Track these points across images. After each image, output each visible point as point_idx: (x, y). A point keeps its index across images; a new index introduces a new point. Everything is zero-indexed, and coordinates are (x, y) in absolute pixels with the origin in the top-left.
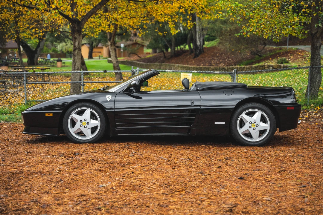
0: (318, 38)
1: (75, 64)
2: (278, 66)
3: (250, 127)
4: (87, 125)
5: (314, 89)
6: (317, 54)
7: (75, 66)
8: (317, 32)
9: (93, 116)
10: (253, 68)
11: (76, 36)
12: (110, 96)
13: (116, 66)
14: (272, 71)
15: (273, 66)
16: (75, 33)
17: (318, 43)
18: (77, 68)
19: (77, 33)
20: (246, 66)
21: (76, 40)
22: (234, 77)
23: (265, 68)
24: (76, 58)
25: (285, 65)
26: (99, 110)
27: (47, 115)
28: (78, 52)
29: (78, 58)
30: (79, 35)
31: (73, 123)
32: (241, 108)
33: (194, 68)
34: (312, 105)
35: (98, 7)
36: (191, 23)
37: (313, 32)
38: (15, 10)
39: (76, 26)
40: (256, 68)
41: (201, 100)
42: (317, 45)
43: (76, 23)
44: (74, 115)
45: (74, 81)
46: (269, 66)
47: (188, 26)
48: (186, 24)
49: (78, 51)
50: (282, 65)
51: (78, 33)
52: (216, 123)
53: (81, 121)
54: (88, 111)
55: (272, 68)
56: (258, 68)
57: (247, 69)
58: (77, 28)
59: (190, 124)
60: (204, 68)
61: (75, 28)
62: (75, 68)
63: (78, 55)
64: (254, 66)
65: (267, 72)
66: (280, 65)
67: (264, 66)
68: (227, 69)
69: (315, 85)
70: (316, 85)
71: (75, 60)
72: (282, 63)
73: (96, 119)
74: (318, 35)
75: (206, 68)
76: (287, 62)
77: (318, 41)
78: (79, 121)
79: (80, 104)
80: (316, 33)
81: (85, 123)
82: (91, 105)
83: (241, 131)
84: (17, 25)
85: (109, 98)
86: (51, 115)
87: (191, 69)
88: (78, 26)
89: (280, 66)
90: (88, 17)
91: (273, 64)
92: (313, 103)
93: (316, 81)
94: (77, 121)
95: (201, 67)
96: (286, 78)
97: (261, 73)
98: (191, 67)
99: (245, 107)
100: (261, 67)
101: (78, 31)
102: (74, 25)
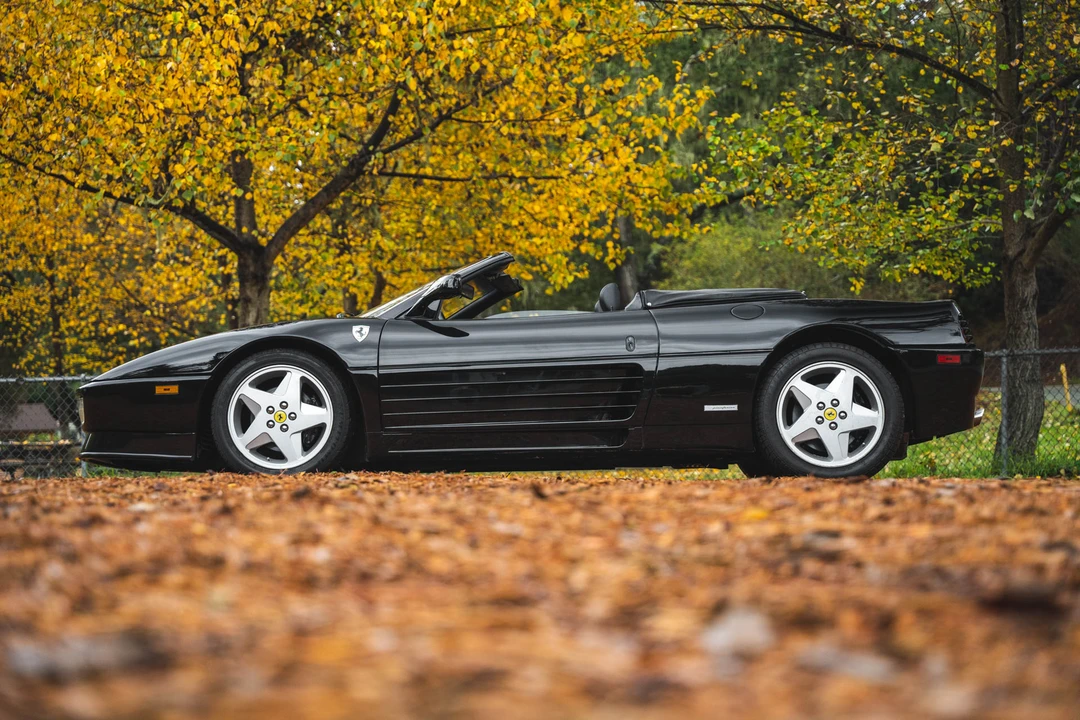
0: (1026, 272)
3: (820, 421)
4: (288, 422)
5: (1022, 433)
6: (1026, 322)
8: (1023, 251)
9: (309, 394)
11: (249, 293)
12: (366, 329)
16: (248, 284)
17: (1027, 285)
19: (252, 286)
21: (250, 308)
26: (328, 373)
27: (159, 390)
30: (260, 292)
31: (245, 417)
32: (790, 358)
36: (618, 250)
37: (1010, 253)
38: (52, 279)
39: (250, 261)
41: (658, 338)
42: (1023, 294)
43: (252, 252)
44: (246, 391)
47: (607, 259)
48: (601, 254)
51: (256, 284)
52: (708, 408)
53: (270, 410)
54: (293, 377)
58: (252, 269)
59: (624, 413)
61: (247, 267)
69: (1024, 421)
70: (1028, 424)
73: (320, 403)
74: (1026, 260)
77: (1026, 280)
78: (264, 409)
79: (266, 355)
80: (1020, 253)
81: (283, 415)
82: (302, 357)
83: (789, 434)
84: (57, 326)
85: (362, 335)
86: (174, 390)
88: (255, 261)
90: (288, 234)
92: (1021, 472)
93: (1026, 410)
94: (259, 408)
99: (802, 355)
101: (255, 276)
102: (245, 259)
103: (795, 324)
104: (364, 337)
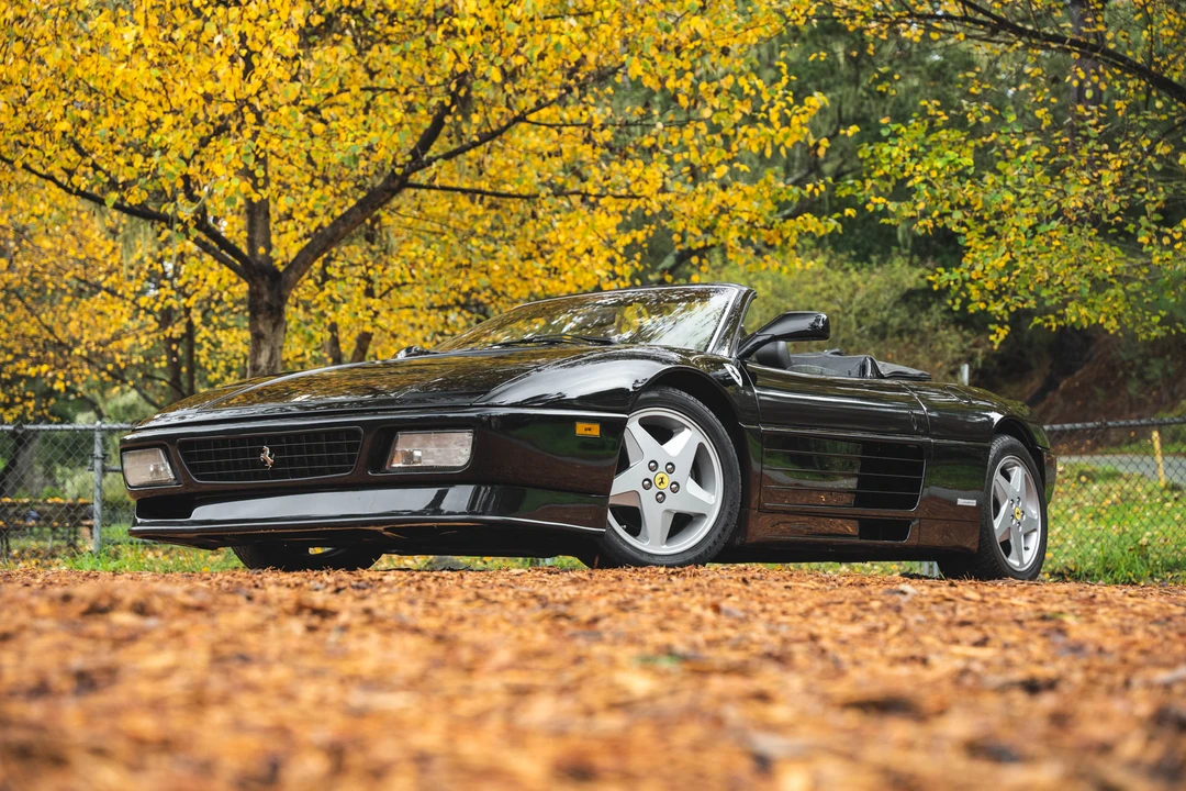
11: (261, 327)
16: (260, 317)
19: (265, 318)
21: (263, 345)
30: (275, 326)
35: (352, 217)
39: (265, 289)
43: (267, 278)
51: (270, 317)
58: (266, 298)
61: (261, 296)
88: (270, 289)
90: (311, 256)
101: (270, 307)
102: (258, 286)
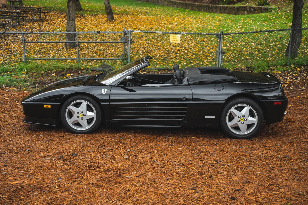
1: (70, 15)
2: (259, 7)
3: (239, 121)
4: (83, 117)
5: (295, 47)
7: (69, 17)
9: (89, 109)
10: (236, 8)
13: (108, 6)
14: (254, 13)
15: (254, 8)
18: (71, 19)
20: (229, 6)
22: (220, 39)
23: (247, 9)
24: (71, 9)
25: (266, 7)
26: (95, 103)
28: (72, 4)
29: (72, 10)
31: (71, 115)
33: (180, 3)
34: (292, 65)
40: (238, 8)
41: (192, 94)
42: (299, 5)
44: (71, 107)
45: (69, 31)
46: (250, 8)
49: (72, 2)
50: (263, 7)
52: (206, 117)
53: (78, 113)
54: (84, 104)
55: (253, 9)
56: (240, 9)
57: (229, 8)
59: (181, 118)
60: (189, 4)
62: (70, 19)
63: (72, 6)
64: (236, 6)
65: (248, 13)
66: (260, 6)
67: (246, 7)
68: (210, 7)
69: (296, 43)
71: (69, 11)
72: (263, 5)
73: (92, 111)
75: (191, 4)
76: (268, 4)
78: (76, 113)
79: (76, 97)
81: (82, 115)
82: (87, 98)
83: (230, 124)
87: (177, 4)
89: (261, 8)
91: (254, 6)
92: (293, 64)
93: (296, 40)
95: (187, 3)
96: (266, 22)
97: (243, 14)
98: (178, 2)
99: (234, 102)
100: (243, 8)
103: (234, 91)
104: (105, 93)
